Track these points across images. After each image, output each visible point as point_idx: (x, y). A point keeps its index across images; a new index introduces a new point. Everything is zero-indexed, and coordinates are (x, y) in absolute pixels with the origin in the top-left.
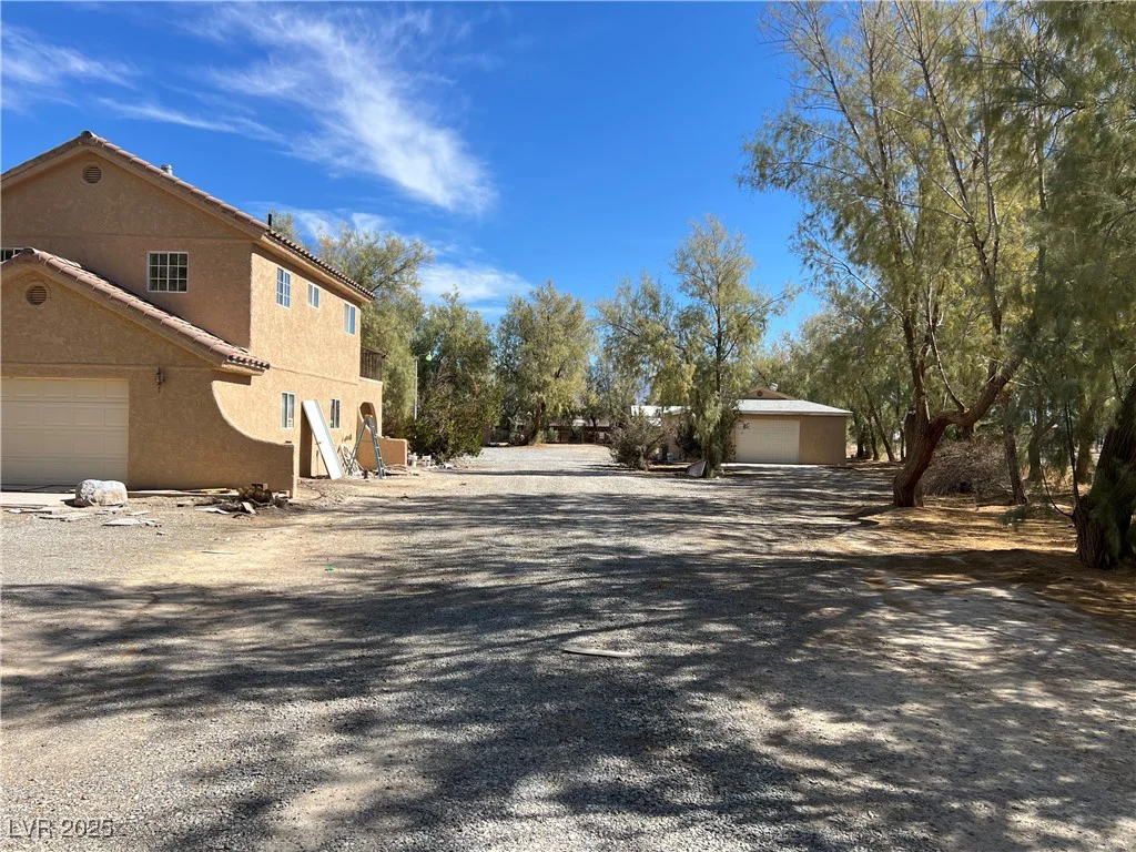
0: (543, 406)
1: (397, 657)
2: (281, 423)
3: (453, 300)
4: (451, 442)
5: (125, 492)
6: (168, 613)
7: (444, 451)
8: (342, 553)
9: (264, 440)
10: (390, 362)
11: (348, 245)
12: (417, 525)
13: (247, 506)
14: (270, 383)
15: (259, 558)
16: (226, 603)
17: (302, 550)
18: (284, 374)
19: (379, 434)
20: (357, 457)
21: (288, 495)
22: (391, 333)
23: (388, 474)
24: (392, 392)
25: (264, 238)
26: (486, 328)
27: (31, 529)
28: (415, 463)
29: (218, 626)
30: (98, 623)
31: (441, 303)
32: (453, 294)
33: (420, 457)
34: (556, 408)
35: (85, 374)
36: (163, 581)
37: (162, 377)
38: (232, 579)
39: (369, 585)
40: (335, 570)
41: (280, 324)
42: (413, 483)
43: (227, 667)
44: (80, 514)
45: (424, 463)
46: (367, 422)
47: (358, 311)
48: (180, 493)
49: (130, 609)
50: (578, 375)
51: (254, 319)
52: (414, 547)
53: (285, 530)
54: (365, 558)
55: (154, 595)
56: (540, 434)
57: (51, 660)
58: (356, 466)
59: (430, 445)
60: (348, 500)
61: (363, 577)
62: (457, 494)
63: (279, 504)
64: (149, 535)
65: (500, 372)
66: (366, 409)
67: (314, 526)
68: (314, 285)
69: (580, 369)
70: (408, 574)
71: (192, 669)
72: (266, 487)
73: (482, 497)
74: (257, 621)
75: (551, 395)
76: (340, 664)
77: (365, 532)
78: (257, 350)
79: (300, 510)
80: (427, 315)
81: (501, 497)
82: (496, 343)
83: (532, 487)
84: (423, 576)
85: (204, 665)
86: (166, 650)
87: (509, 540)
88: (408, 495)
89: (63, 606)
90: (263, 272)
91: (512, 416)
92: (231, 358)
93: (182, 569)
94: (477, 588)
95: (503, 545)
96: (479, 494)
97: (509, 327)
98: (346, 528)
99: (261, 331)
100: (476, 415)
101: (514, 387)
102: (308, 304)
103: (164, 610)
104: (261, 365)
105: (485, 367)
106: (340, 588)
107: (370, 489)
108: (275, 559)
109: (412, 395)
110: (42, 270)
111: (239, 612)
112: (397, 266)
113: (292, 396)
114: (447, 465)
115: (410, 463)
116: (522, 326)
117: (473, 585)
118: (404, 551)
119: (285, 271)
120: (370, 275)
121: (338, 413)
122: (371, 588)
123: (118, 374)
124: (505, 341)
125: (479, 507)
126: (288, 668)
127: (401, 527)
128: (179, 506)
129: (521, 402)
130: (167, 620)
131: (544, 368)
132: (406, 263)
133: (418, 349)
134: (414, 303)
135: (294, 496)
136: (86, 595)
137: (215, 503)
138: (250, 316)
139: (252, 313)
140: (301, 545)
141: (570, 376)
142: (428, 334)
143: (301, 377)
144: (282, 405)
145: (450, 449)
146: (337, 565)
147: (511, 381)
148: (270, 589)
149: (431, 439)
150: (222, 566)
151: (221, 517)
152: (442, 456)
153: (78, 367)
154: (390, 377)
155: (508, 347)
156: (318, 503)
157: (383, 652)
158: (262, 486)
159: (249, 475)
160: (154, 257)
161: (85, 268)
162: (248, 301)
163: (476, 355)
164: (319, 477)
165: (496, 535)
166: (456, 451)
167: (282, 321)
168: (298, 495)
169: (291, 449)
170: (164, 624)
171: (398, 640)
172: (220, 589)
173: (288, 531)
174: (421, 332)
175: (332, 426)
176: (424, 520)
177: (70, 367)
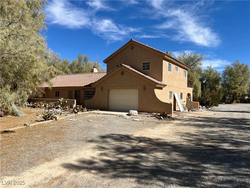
0: (236, 93)
1: (204, 172)
2: (169, 98)
3: (210, 68)
4: (210, 103)
5: (137, 113)
6: (143, 145)
7: (209, 105)
8: (185, 132)
9: (165, 102)
10: (194, 83)
11: (184, 57)
12: (204, 125)
13: (162, 117)
14: (167, 89)
15: (164, 132)
16: (156, 144)
17: (174, 130)
18: (170, 87)
19: (192, 101)
20: (186, 106)
21: (171, 115)
22: (195, 76)
23: (194, 111)
24: (195, 91)
25: (166, 56)
26: (219, 74)
27: (120, 120)
28: (201, 108)
29: (154, 151)
30: (127, 146)
31: (206, 69)
32: (210, 66)
33: (202, 106)
34: (240, 94)
35: (131, 88)
36: (143, 136)
37: (144, 88)
38: (158, 137)
39: (193, 143)
40: (183, 137)
41: (169, 76)
42: (201, 113)
43: (155, 166)
44: (129, 117)
45: (203, 108)
46: (189, 98)
47: (187, 72)
48: (148, 114)
49: (135, 143)
50: (246, 85)
51: (163, 75)
52: (204, 132)
53: (170, 124)
54: (191, 134)
55: (140, 140)
56: (235, 101)
57: (116, 156)
58: (186, 108)
59: (205, 103)
60: (185, 117)
61: (191, 141)
62: (214, 117)
63: (169, 117)
64: (141, 123)
65: (223, 85)
66: (189, 95)
67: (177, 124)
68: (177, 66)
69: (247, 83)
70: (203, 141)
71: (146, 165)
72: (166, 113)
73: (221, 118)
74: (163, 151)
75: (238, 90)
76: (187, 171)
77: (190, 126)
78: (164, 82)
79: (174, 119)
80: (203, 72)
81: (227, 119)
82: (221, 77)
83: (236, 116)
84: (208, 142)
85: (149, 164)
86: (141, 157)
87: (233, 133)
88: (200, 116)
89: (122, 141)
90: (165, 64)
91: (226, 96)
92: (158, 84)
93: (147, 133)
94: (226, 149)
95: (232, 134)
96: (220, 117)
97: (225, 73)
98: (185, 125)
99: (165, 77)
100: (217, 96)
101: (227, 88)
102: (175, 71)
103: (142, 144)
104: (165, 85)
105: (219, 84)
106: (184, 143)
107: (190, 114)
108: (168, 132)
109: (200, 91)
110: (124, 68)
111: (159, 147)
112: (196, 60)
113: (172, 92)
114: (209, 109)
115: (200, 108)
116: (229, 72)
117: (225, 148)
118: (202, 133)
119: (170, 63)
120: (190, 63)
121: (182, 96)
122: (193, 145)
123: (136, 88)
124: (224, 77)
125: (221, 121)
126: (171, 170)
127: (200, 126)
128: (147, 117)
129: (229, 92)
130: (142, 148)
131: (236, 83)
132: (198, 59)
133: (201, 80)
134: (200, 69)
135: (172, 115)
136: (126, 138)
137: (155, 116)
138: (162, 74)
139: (163, 74)
140: (174, 129)
141: (244, 85)
142: (203, 77)
143: (174, 88)
144: (169, 94)
145: (210, 105)
146: (183, 136)
147: (226, 87)
148: (167, 141)
149: (205, 102)
150: (156, 133)
151: (156, 120)
152: (208, 107)
153: (130, 87)
154: (194, 87)
155: (225, 78)
156: (178, 118)
157: (200, 169)
158: (165, 113)
159: (162, 110)
160: (143, 63)
161: (131, 67)
162: (162, 71)
163: (216, 80)
164: (178, 111)
165: (229, 131)
166: (212, 105)
167: (170, 75)
168: (173, 115)
169: (171, 104)
170: (142, 149)
171: (204, 165)
172: (155, 140)
173: (171, 125)
174: (202, 76)
175: (181, 99)
176: (206, 124)
177: (128, 87)
